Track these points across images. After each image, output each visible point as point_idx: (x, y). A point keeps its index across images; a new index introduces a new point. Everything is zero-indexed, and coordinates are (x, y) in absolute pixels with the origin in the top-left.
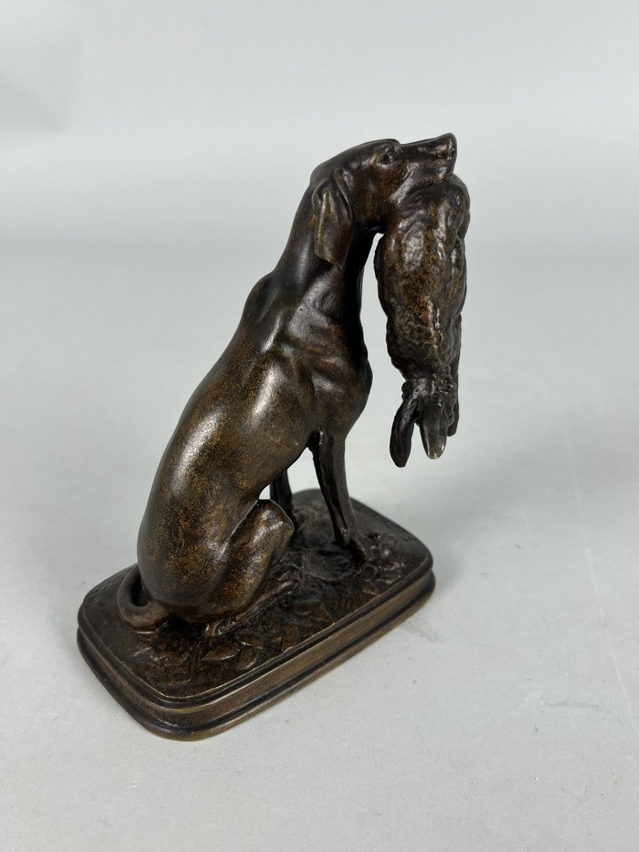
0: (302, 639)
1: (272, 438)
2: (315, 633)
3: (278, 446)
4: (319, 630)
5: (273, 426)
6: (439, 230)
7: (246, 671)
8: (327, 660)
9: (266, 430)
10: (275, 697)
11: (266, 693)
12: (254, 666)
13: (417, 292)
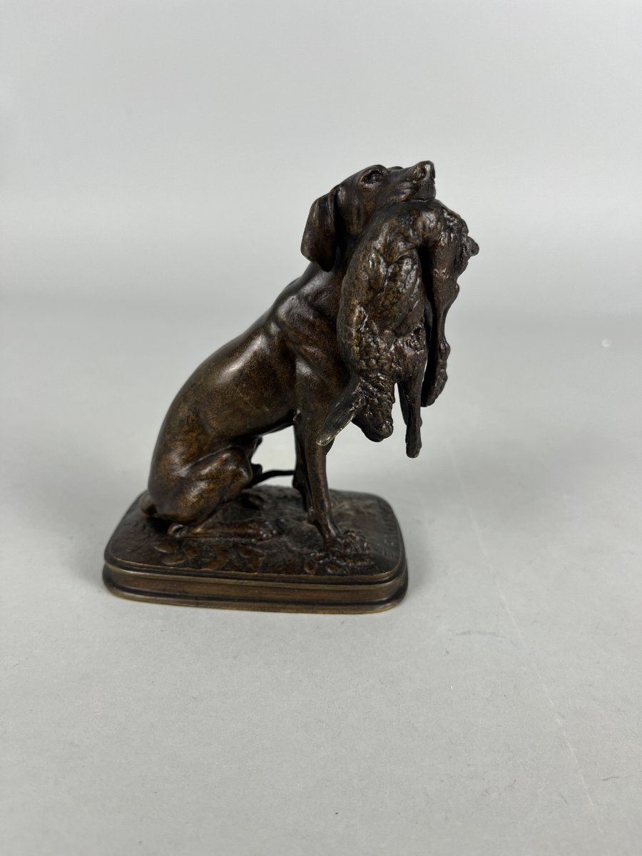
0: (223, 569)
1: (241, 394)
2: (236, 571)
3: (246, 403)
4: (241, 571)
5: (244, 385)
6: (377, 242)
7: (165, 565)
8: (240, 600)
9: (237, 386)
10: (182, 600)
11: (178, 594)
12: (173, 566)
13: (350, 295)
